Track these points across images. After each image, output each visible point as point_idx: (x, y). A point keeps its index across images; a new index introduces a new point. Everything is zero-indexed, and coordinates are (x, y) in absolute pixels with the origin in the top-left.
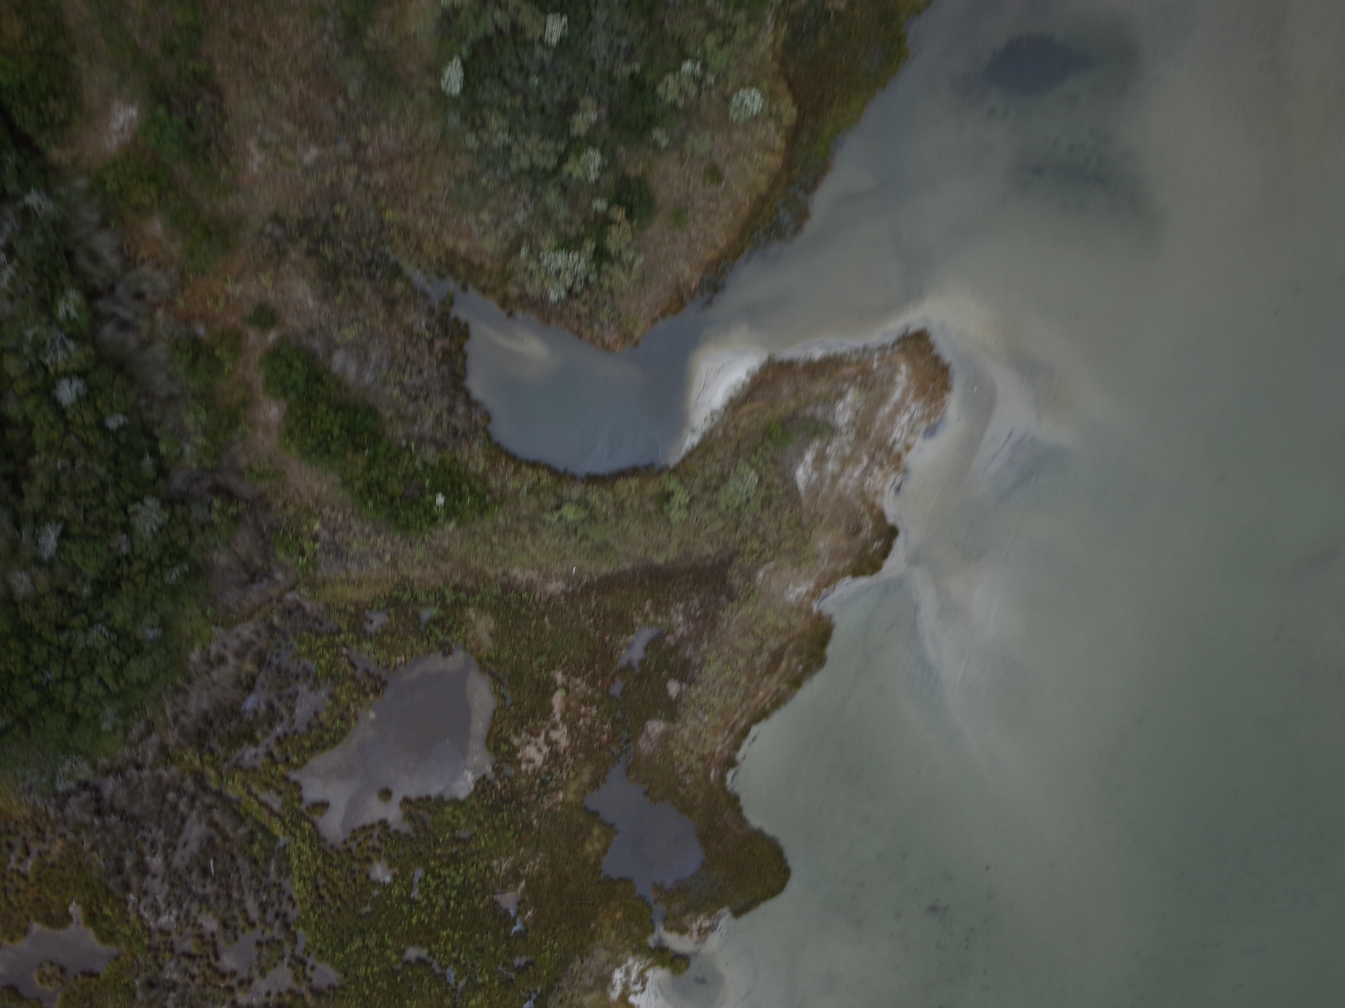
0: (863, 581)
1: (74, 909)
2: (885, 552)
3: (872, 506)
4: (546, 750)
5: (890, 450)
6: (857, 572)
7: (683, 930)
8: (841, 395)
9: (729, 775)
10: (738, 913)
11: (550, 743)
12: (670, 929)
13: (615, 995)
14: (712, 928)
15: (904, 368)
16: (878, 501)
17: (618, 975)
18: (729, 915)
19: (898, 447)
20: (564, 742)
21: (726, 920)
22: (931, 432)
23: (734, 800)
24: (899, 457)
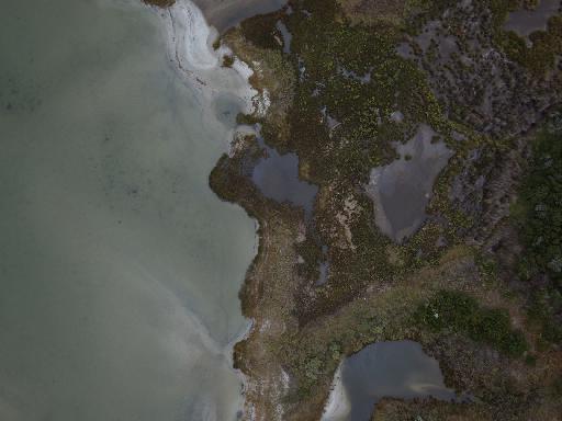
0: (239, 340)
1: (530, 44)
2: (235, 356)
3: (250, 374)
4: (345, 209)
5: (253, 401)
6: (243, 343)
7: (247, 138)
8: (284, 416)
9: (258, 226)
10: (225, 156)
11: (344, 213)
12: (253, 136)
13: (265, 91)
14: (233, 143)
16: (249, 378)
17: (268, 103)
18: (229, 154)
20: (338, 216)
21: (229, 151)
23: (251, 214)
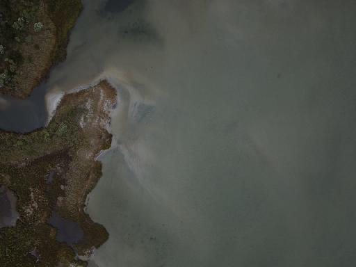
0: (106, 150)
2: (110, 142)
3: (103, 130)
4: (32, 209)
5: (104, 114)
6: (104, 148)
7: (83, 254)
8: (87, 101)
9: (84, 209)
10: (97, 247)
11: (33, 207)
12: (79, 254)
14: (91, 253)
15: (102, 91)
16: (105, 128)
18: (95, 249)
19: (106, 112)
20: (37, 207)
22: (114, 107)
23: (87, 216)
24: (107, 115)
